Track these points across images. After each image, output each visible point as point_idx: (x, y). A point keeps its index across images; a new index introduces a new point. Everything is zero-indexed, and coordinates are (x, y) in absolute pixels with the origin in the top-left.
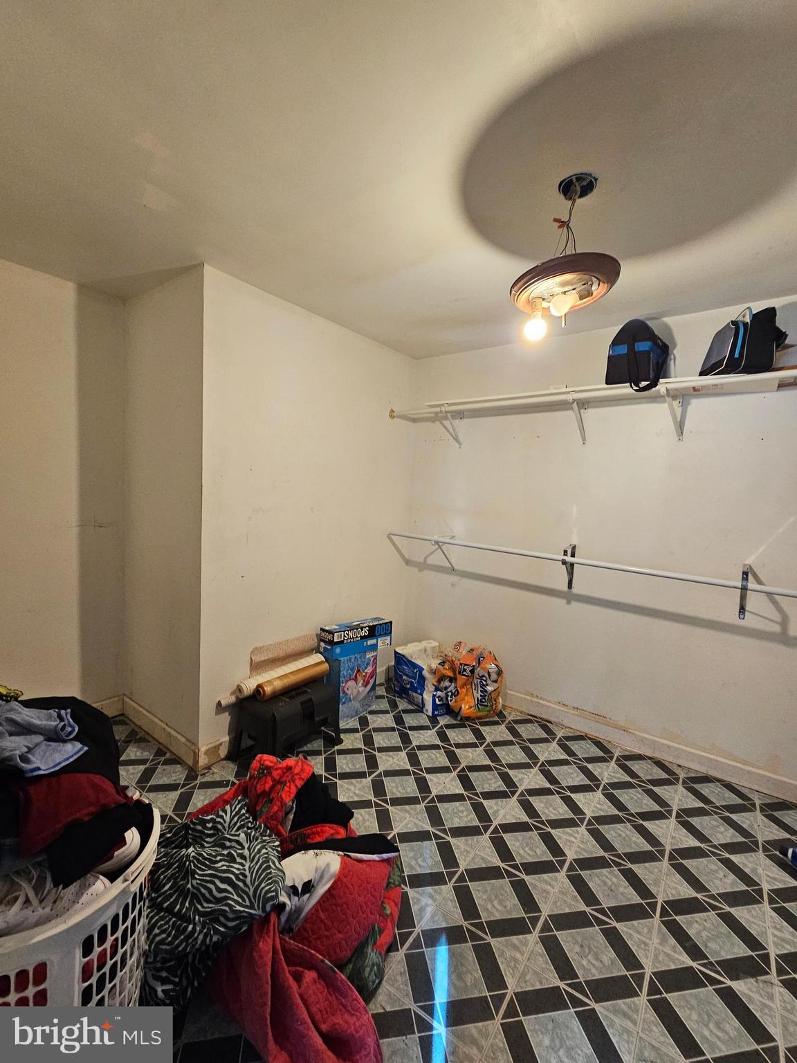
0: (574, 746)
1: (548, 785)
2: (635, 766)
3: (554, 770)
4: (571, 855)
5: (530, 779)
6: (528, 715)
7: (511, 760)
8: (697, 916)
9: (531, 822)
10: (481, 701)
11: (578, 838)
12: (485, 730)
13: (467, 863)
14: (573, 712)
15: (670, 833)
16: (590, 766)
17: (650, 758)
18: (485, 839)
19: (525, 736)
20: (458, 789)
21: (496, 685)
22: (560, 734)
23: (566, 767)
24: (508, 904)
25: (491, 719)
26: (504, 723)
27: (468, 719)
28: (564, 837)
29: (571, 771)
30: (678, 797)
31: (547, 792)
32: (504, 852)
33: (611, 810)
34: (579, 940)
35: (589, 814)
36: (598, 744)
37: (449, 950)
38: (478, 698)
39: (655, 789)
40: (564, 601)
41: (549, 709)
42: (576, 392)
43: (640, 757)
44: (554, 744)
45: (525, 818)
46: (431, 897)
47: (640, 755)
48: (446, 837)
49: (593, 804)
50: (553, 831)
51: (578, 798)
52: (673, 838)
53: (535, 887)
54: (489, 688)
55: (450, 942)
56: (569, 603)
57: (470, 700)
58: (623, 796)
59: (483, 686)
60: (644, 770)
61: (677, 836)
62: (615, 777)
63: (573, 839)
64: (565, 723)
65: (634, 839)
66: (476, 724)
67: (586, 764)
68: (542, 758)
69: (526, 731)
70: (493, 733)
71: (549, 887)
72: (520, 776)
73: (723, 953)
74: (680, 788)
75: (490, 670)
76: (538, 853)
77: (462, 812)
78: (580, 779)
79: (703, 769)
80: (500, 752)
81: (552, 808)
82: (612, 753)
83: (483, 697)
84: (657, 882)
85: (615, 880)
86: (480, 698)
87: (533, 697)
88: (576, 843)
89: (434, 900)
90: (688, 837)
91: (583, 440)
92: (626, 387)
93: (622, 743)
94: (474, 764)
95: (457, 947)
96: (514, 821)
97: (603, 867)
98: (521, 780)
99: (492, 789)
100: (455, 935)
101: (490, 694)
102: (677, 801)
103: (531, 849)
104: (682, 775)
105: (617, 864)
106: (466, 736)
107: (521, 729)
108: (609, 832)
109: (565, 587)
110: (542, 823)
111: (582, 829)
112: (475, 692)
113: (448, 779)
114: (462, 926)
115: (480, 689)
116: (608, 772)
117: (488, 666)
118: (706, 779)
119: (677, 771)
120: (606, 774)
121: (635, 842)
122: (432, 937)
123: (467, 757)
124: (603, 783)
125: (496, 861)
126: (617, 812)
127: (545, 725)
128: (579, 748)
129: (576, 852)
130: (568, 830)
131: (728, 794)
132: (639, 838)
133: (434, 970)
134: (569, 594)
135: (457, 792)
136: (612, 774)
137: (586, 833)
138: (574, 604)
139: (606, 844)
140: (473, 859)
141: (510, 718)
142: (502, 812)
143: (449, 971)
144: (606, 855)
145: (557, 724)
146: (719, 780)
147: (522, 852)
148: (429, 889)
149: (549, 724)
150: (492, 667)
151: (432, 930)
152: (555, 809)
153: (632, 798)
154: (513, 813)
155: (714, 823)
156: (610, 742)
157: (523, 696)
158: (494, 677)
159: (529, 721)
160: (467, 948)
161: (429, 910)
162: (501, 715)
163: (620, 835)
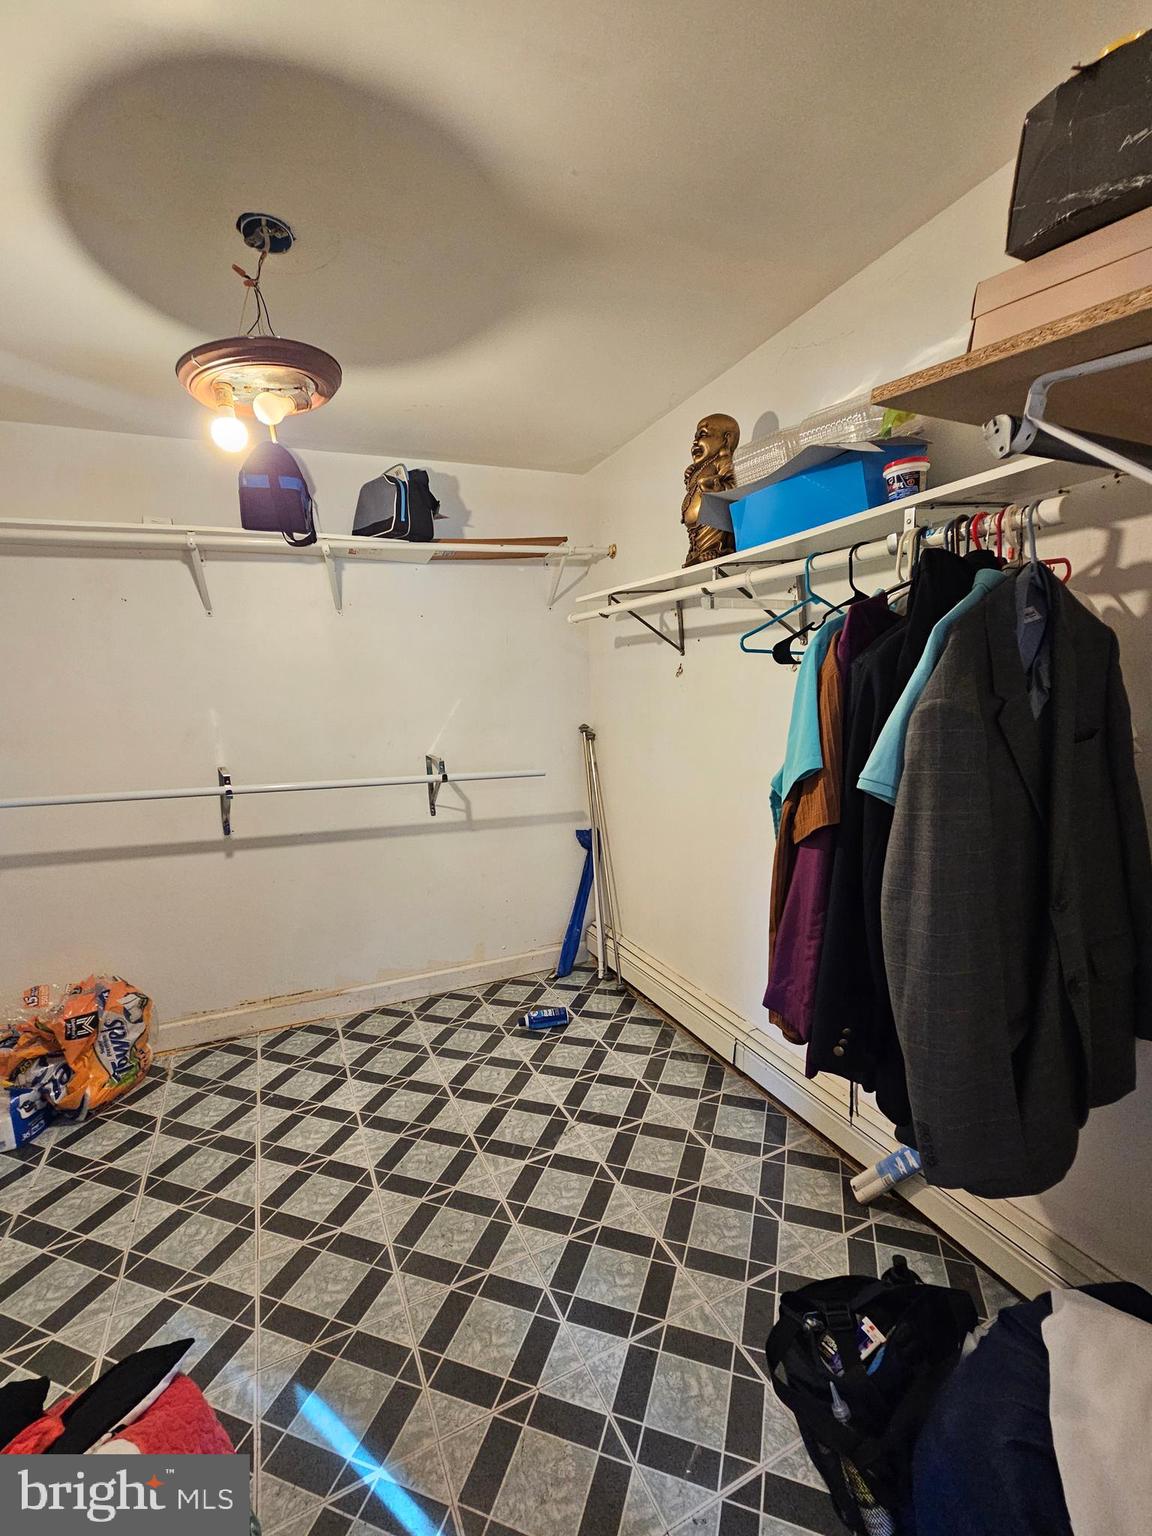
0: (286, 1048)
1: (288, 1113)
2: (366, 1028)
3: (283, 1091)
4: (370, 1165)
5: (261, 1122)
6: (197, 1047)
7: (215, 1118)
8: (503, 1123)
9: (302, 1167)
10: (121, 1065)
11: (364, 1142)
12: (142, 1106)
13: (257, 1282)
14: (264, 1007)
15: (439, 1071)
16: (320, 1059)
17: (374, 1011)
18: (260, 1234)
19: (212, 1076)
20: (167, 1209)
21: (141, 1027)
22: (259, 1045)
23: (294, 1079)
24: (345, 1273)
25: (142, 1086)
26: (169, 1078)
27: (103, 1106)
28: (349, 1153)
29: (303, 1079)
30: (421, 1033)
31: (293, 1121)
32: (295, 1227)
33: (373, 1089)
34: (436, 1232)
35: (356, 1109)
36: (312, 1029)
37: (318, 1394)
38: (113, 1064)
39: (398, 1038)
40: (221, 855)
41: (225, 1021)
42: (199, 533)
43: (363, 1017)
44: (260, 1062)
45: (290, 1170)
46: (241, 1369)
47: (362, 1014)
48: (200, 1282)
49: (352, 1096)
50: (333, 1157)
51: (334, 1101)
52: (443, 1072)
53: (360, 1228)
54: (131, 1037)
55: (310, 1386)
56: (229, 855)
57: (99, 1074)
58: (375, 1066)
59: (116, 1039)
60: (376, 1026)
61: (445, 1068)
62: (354, 1053)
63: (359, 1148)
64: (258, 1026)
65: (414, 1100)
66: (118, 1107)
67: (314, 1060)
68: (257, 1088)
69: (207, 1069)
70: (159, 1104)
71: (374, 1215)
72: (244, 1128)
73: (536, 1135)
74: (418, 1022)
75: (126, 1006)
76: (335, 1192)
77: (198, 1233)
78: (320, 1081)
79: (424, 994)
80: (190, 1119)
81: (311, 1135)
82: (333, 1030)
83: (122, 1056)
84: (458, 1122)
85: (425, 1151)
86: (116, 1062)
87: (198, 1017)
88: (365, 1149)
89: (250, 1367)
90: (454, 1063)
91: (207, 609)
92: (278, 537)
93: (337, 1014)
94: (163, 1161)
95: (326, 1379)
96: (279, 1184)
97: (407, 1149)
98: (248, 1132)
99: (219, 1172)
100: (310, 1373)
101: (134, 1046)
102: (424, 1038)
103: (324, 1196)
104: (412, 1010)
105: (418, 1135)
106: (116, 1133)
107: (199, 1070)
108: (389, 1111)
109: (219, 834)
110: (315, 1158)
111: (362, 1130)
112: (104, 1057)
113: (136, 1212)
114: (312, 1352)
115: (112, 1046)
116: (344, 1053)
117: (122, 1001)
118: (432, 1001)
119: (405, 1008)
120: (343, 1056)
121: (417, 1102)
122: (284, 1408)
123: (141, 1162)
124: (347, 1067)
125: (293, 1245)
126: (381, 1087)
127: (230, 1046)
128: (293, 1047)
129: (373, 1157)
130: (348, 1142)
131: (456, 1003)
132: (417, 1096)
133: (318, 1436)
134: (228, 842)
135: (166, 1215)
136: (349, 1052)
137: (368, 1130)
138: (238, 855)
139: (394, 1126)
140: (263, 1270)
141: (173, 1065)
142: (255, 1187)
143: (337, 1413)
144: (402, 1135)
145: (246, 1036)
146: (442, 995)
147: (316, 1208)
148: (232, 1363)
149: (235, 1042)
150: (131, 1002)
151: (278, 1400)
152: (317, 1132)
153: (385, 1063)
154: (270, 1176)
155: (463, 1035)
156: (322, 1019)
157: (180, 1024)
158: (136, 1014)
159: (205, 1054)
160: (341, 1367)
161: (252, 1385)
162: (153, 1071)
163: (399, 1106)
